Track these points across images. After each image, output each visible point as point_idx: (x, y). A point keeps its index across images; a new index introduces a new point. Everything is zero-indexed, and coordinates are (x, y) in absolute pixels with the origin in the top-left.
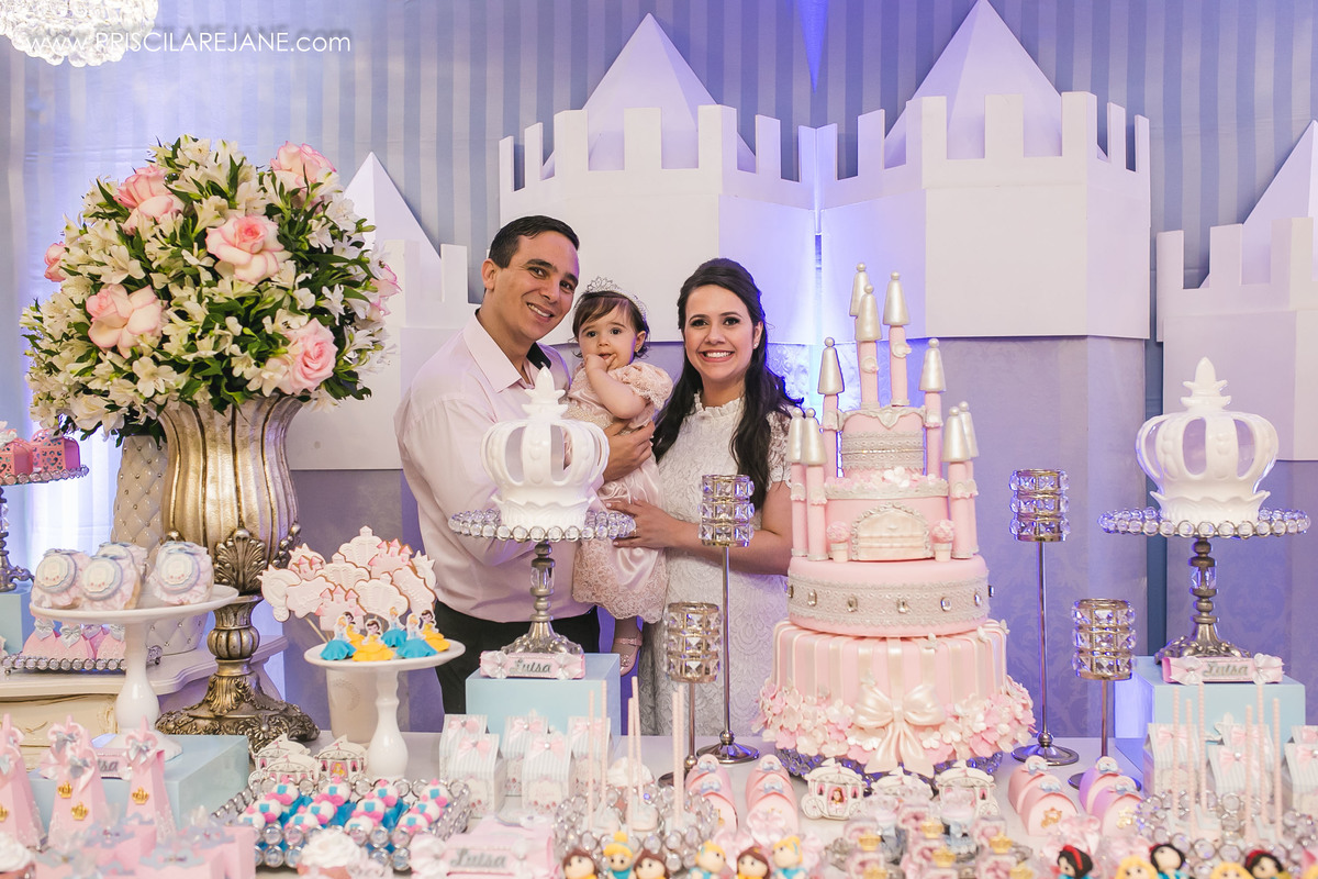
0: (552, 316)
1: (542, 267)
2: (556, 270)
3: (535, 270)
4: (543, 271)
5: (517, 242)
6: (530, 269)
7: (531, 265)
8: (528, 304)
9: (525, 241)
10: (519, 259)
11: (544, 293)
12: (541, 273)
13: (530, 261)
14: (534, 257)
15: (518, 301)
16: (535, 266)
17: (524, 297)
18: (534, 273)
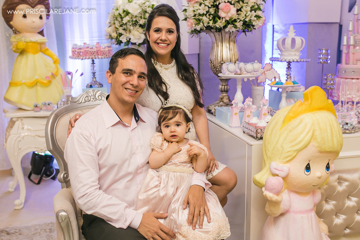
0: (137, 91)
1: (129, 71)
2: (135, 72)
3: (127, 73)
4: (129, 73)
5: (117, 62)
6: (124, 73)
7: (124, 72)
8: (126, 88)
9: (120, 60)
10: (118, 70)
11: (131, 83)
12: (129, 74)
13: (123, 70)
14: (125, 68)
15: (121, 88)
16: (126, 71)
17: (123, 86)
18: (126, 75)
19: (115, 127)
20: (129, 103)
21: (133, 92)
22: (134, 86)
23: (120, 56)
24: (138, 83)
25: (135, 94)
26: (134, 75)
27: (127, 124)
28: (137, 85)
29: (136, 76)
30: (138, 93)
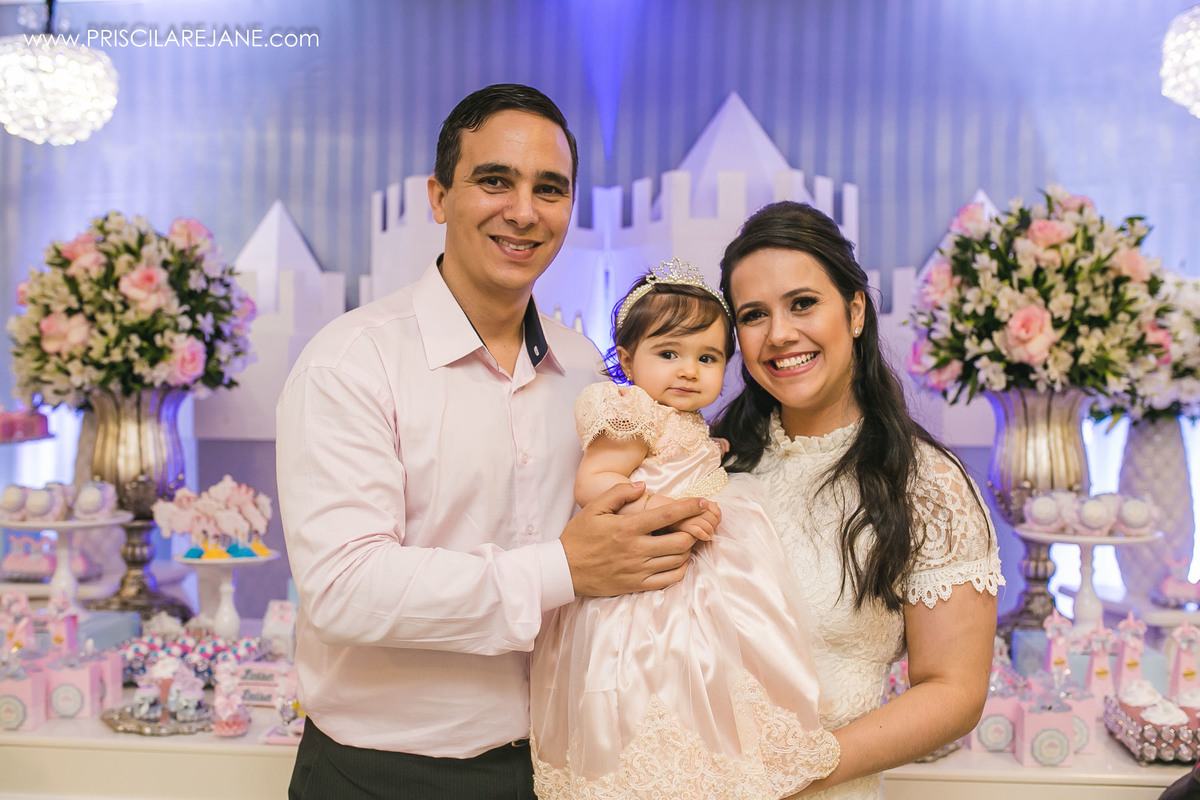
0: (535, 245)
1: (497, 174)
2: (518, 173)
3: (492, 181)
4: (502, 180)
6: (481, 182)
7: (480, 176)
8: (493, 238)
10: (462, 170)
11: (508, 215)
12: (499, 184)
13: (478, 170)
14: (481, 161)
15: (477, 236)
16: (486, 175)
17: (484, 229)
18: (489, 188)
19: (459, 371)
20: (509, 289)
21: (521, 248)
22: (521, 226)
23: (466, 119)
24: (536, 211)
25: (529, 256)
26: (517, 185)
27: (501, 370)
28: (527, 221)
29: (525, 189)
30: (540, 248)
